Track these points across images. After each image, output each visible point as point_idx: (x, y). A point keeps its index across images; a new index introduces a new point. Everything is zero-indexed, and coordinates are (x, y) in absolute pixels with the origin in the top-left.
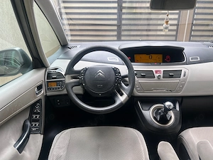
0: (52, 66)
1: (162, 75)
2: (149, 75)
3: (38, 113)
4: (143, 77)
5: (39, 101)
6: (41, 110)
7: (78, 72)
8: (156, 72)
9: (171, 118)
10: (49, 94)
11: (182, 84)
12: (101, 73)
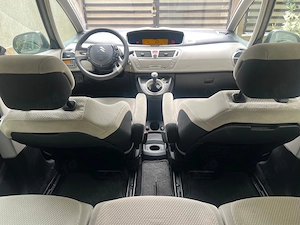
1: (158, 54)
8: (153, 52)
11: (174, 63)
12: (103, 49)
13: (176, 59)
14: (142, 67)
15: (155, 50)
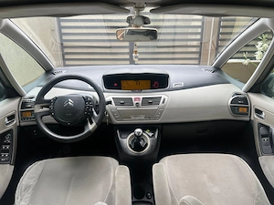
0: (28, 95)
1: (140, 102)
2: (128, 102)
3: (9, 144)
4: (122, 104)
5: (10, 131)
6: (12, 141)
7: (49, 101)
8: (135, 99)
9: (147, 145)
10: (22, 124)
11: (161, 112)
12: (71, 102)
13: (163, 108)
14: (121, 118)
15: (137, 97)
